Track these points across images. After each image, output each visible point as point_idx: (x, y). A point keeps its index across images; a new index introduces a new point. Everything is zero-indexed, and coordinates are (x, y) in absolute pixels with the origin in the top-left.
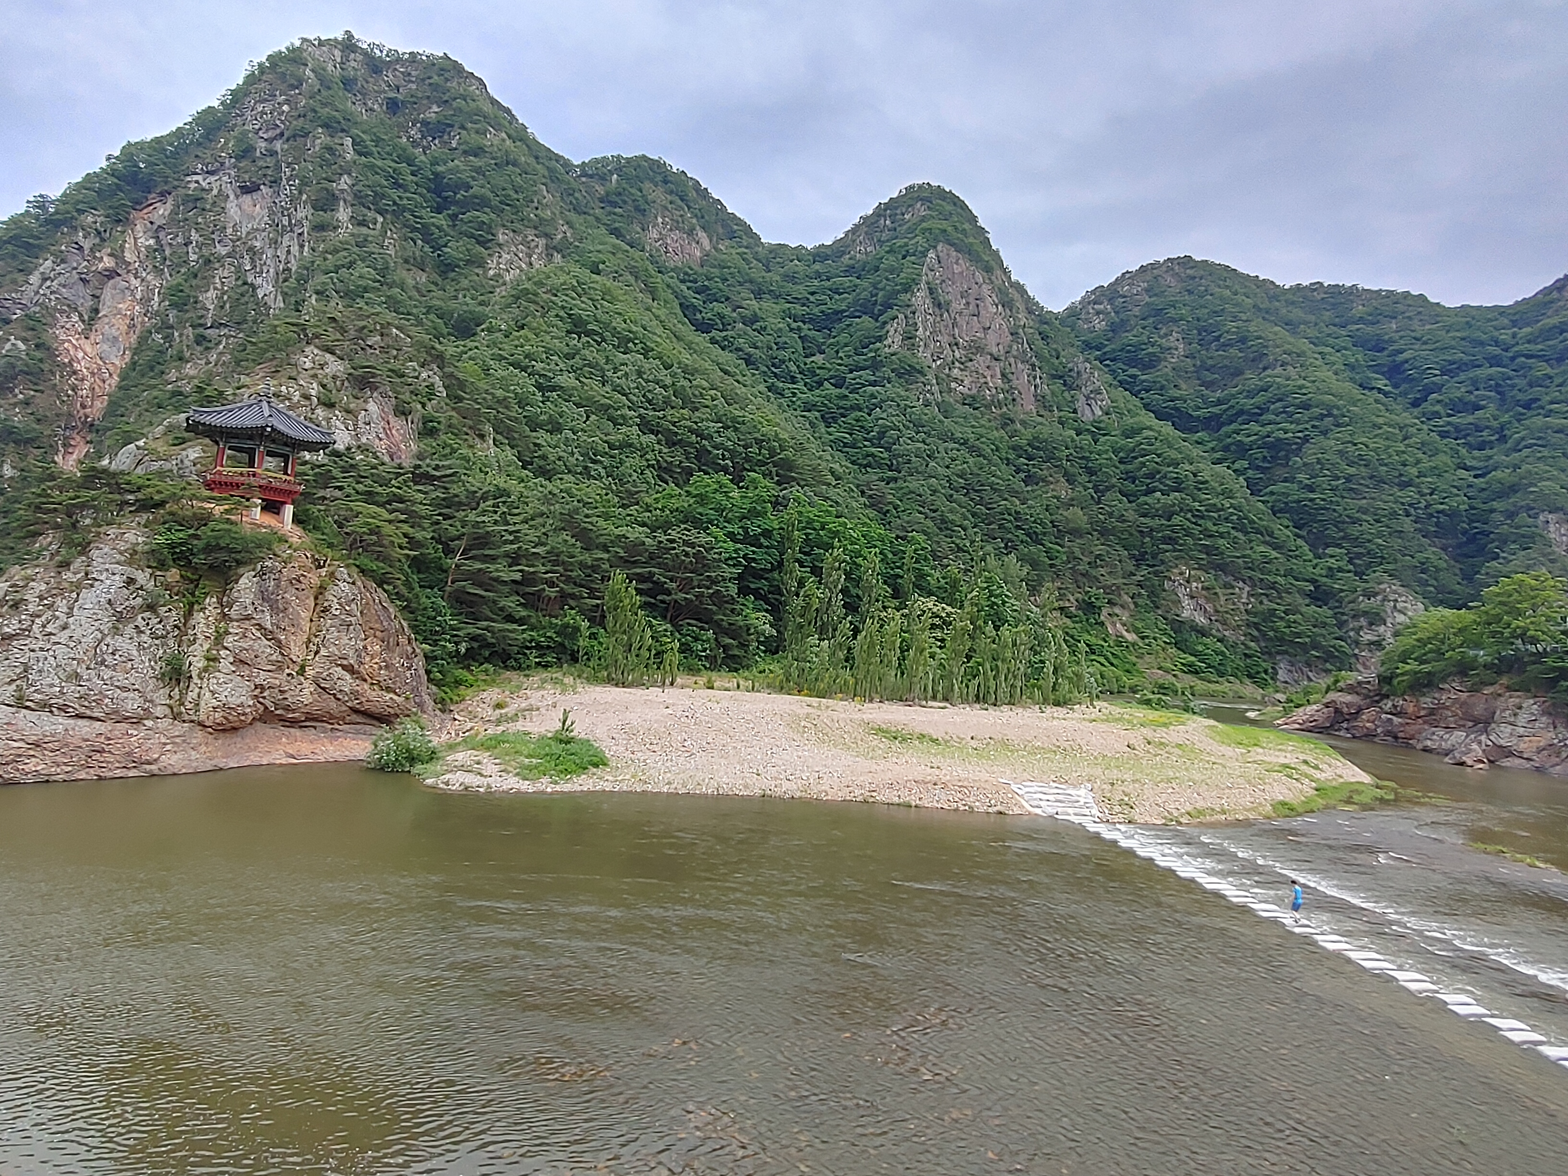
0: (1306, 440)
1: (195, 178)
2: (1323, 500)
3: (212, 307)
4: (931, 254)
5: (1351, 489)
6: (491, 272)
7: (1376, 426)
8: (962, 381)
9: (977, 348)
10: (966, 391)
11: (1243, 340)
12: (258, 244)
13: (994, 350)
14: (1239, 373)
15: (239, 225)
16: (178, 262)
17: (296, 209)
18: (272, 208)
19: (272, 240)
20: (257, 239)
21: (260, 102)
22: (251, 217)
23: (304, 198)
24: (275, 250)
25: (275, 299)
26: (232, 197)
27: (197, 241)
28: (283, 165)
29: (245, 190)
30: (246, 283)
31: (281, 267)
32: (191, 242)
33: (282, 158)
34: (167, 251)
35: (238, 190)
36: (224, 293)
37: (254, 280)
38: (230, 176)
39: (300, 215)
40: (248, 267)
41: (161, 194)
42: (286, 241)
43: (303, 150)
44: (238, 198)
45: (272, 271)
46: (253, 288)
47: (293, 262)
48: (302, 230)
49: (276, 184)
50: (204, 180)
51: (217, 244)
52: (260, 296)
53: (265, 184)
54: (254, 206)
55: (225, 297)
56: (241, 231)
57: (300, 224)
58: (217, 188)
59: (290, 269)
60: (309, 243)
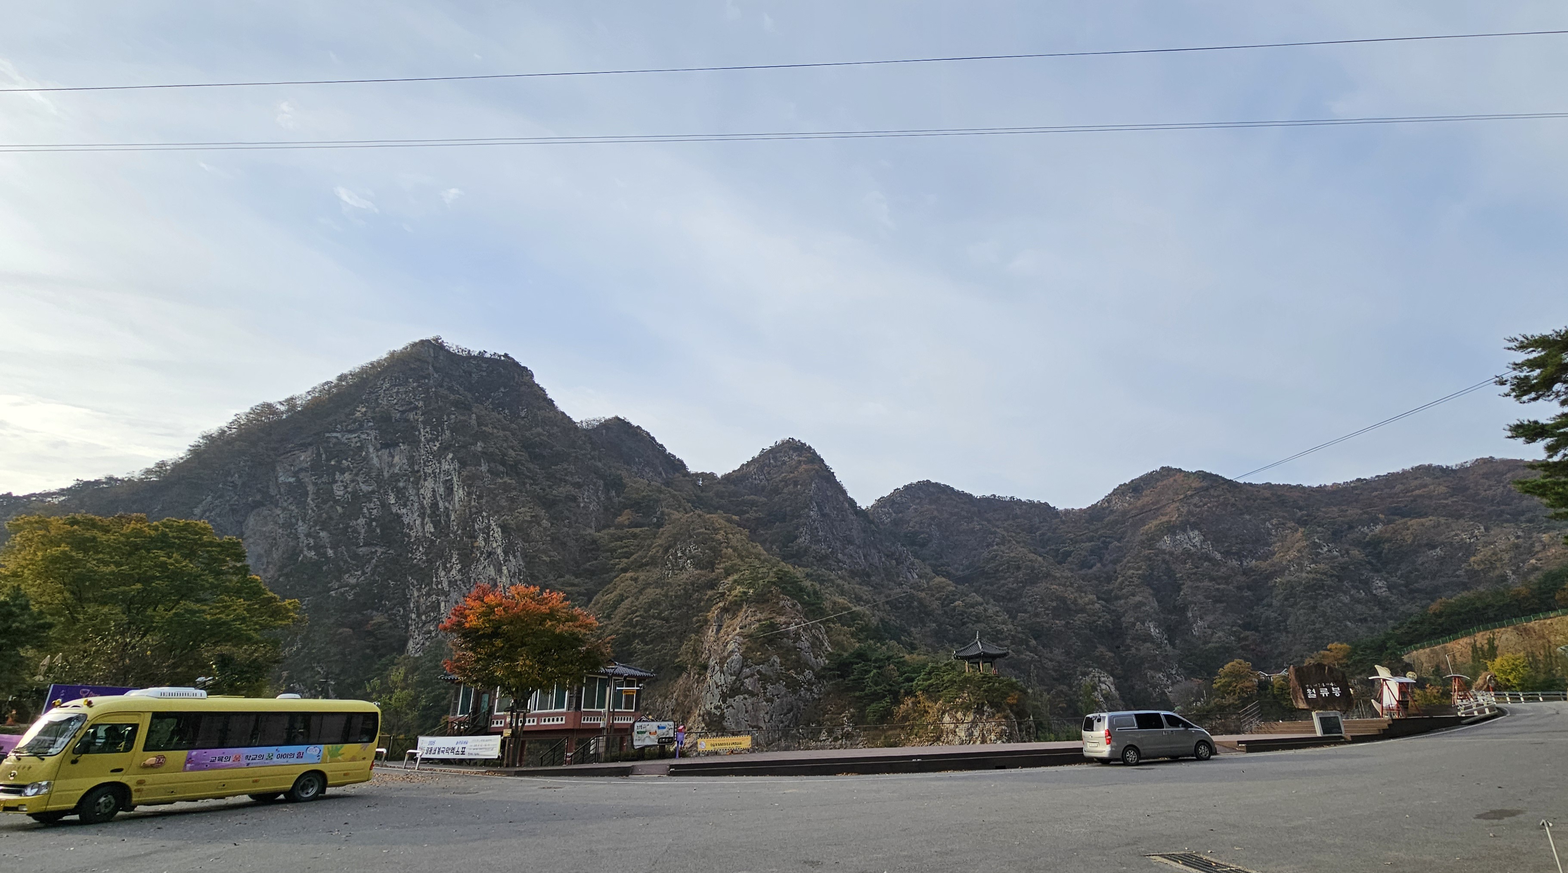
1: (335, 434)
12: (401, 485)
15: (380, 471)
16: (325, 496)
17: (440, 463)
18: (411, 460)
19: (412, 483)
20: (400, 481)
21: (396, 385)
22: (391, 465)
23: (451, 456)
24: (418, 489)
25: (423, 525)
26: (371, 450)
27: (342, 482)
28: (422, 430)
29: (385, 446)
30: (392, 513)
31: (425, 502)
32: (336, 482)
33: (421, 426)
34: (311, 488)
35: (379, 446)
36: (374, 520)
37: (399, 511)
38: (368, 435)
39: (445, 466)
40: (393, 502)
41: (302, 445)
42: (429, 484)
43: (440, 423)
44: (378, 451)
45: (417, 504)
46: (399, 516)
47: (439, 499)
48: (450, 477)
49: (414, 442)
50: (343, 436)
51: (361, 484)
52: (406, 523)
53: (403, 443)
54: (393, 457)
55: (374, 524)
56: (383, 476)
57: (448, 473)
58: (356, 442)
59: (437, 504)
60: (463, 488)
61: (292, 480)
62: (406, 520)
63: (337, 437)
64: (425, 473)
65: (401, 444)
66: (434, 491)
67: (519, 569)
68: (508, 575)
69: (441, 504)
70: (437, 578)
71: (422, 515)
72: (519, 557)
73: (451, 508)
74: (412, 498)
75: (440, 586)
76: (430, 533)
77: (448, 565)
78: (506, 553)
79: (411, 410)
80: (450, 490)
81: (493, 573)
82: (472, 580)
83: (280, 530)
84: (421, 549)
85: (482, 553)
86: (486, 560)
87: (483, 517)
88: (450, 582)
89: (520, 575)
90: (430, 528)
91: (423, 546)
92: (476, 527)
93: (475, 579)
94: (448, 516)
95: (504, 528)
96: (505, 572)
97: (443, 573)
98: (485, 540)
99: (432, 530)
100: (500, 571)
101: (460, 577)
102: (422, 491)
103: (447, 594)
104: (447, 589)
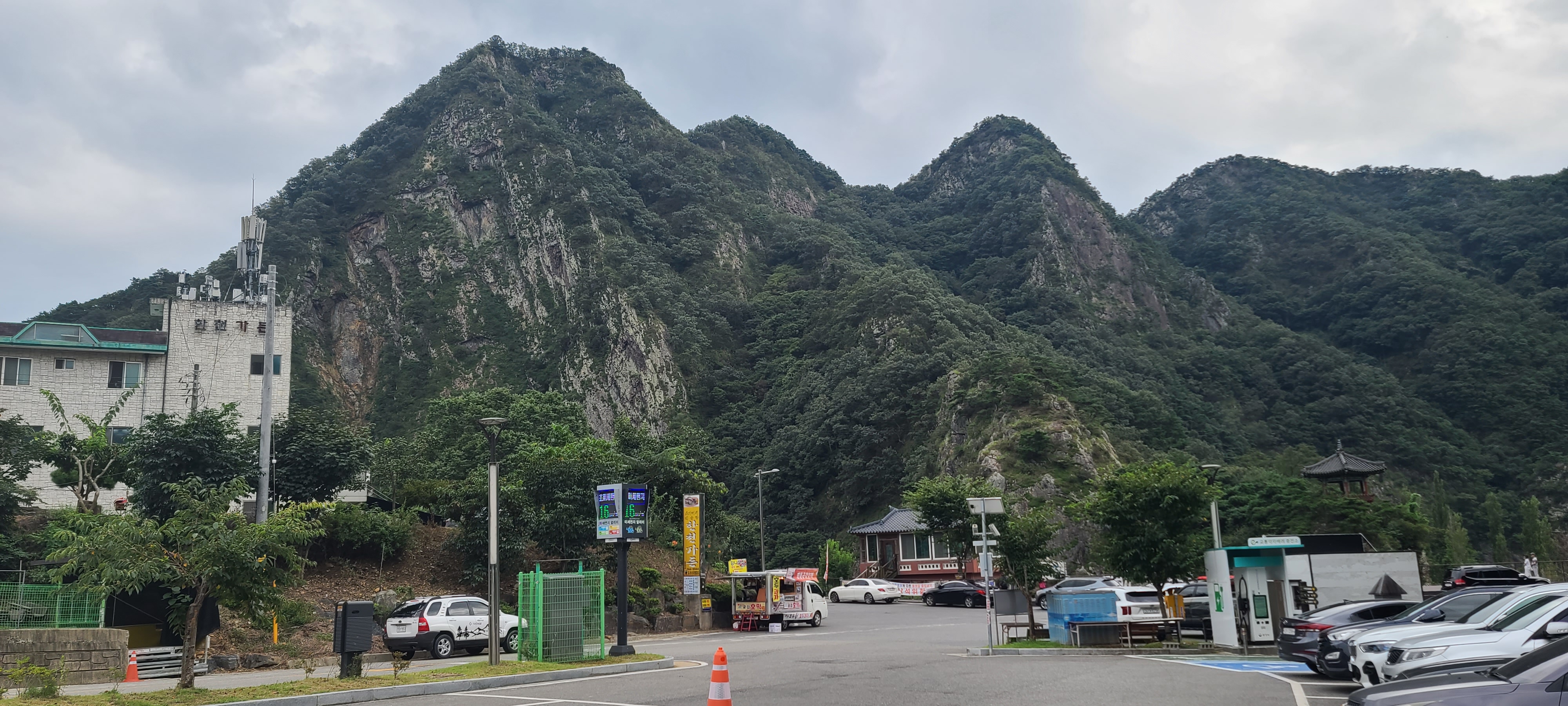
0: (1428, 330)
1: (405, 196)
2: (1469, 387)
3: (464, 321)
4: (1044, 191)
5: (1492, 375)
7: (1491, 310)
8: (1103, 309)
9: (1107, 275)
10: (1107, 318)
11: (1325, 235)
12: (497, 257)
13: (1120, 274)
14: (1329, 267)
15: (469, 239)
16: (411, 279)
17: (539, 223)
18: (503, 221)
19: (510, 252)
20: (494, 253)
21: (465, 121)
22: (480, 232)
23: (551, 213)
24: (518, 262)
25: (533, 309)
26: (452, 213)
27: (427, 258)
28: (509, 180)
29: (468, 206)
30: (492, 295)
31: (530, 278)
32: (421, 260)
33: (506, 173)
34: (391, 270)
35: (460, 206)
36: (472, 307)
37: (500, 292)
38: (445, 192)
39: (548, 228)
40: (491, 280)
41: (372, 214)
42: (532, 253)
43: (529, 166)
44: (460, 213)
45: (520, 281)
46: (502, 300)
47: (546, 272)
48: (555, 242)
49: (503, 198)
50: (415, 198)
51: (450, 260)
52: (511, 307)
53: (489, 199)
54: (480, 220)
55: (475, 311)
56: (473, 246)
57: (550, 236)
58: (433, 205)
59: (545, 280)
60: (576, 256)
61: (368, 261)
62: (511, 304)
63: (409, 200)
64: (523, 238)
65: (486, 202)
66: (538, 263)
67: (666, 362)
68: (653, 370)
69: (550, 279)
70: (565, 378)
71: (530, 297)
72: (664, 346)
73: (563, 283)
74: (513, 273)
75: (570, 388)
76: (544, 319)
77: (576, 361)
78: (647, 343)
79: (488, 153)
80: (558, 260)
81: (634, 370)
82: (609, 379)
83: (370, 327)
84: (536, 341)
85: (616, 343)
86: (621, 352)
87: (608, 295)
88: (583, 382)
89: (668, 370)
90: (542, 311)
91: (538, 336)
92: (602, 307)
93: (612, 378)
94: (561, 294)
95: (639, 307)
96: (650, 366)
97: (572, 372)
98: (616, 325)
99: (546, 314)
100: (642, 366)
101: (595, 376)
102: (523, 264)
103: (582, 399)
104: (580, 391)
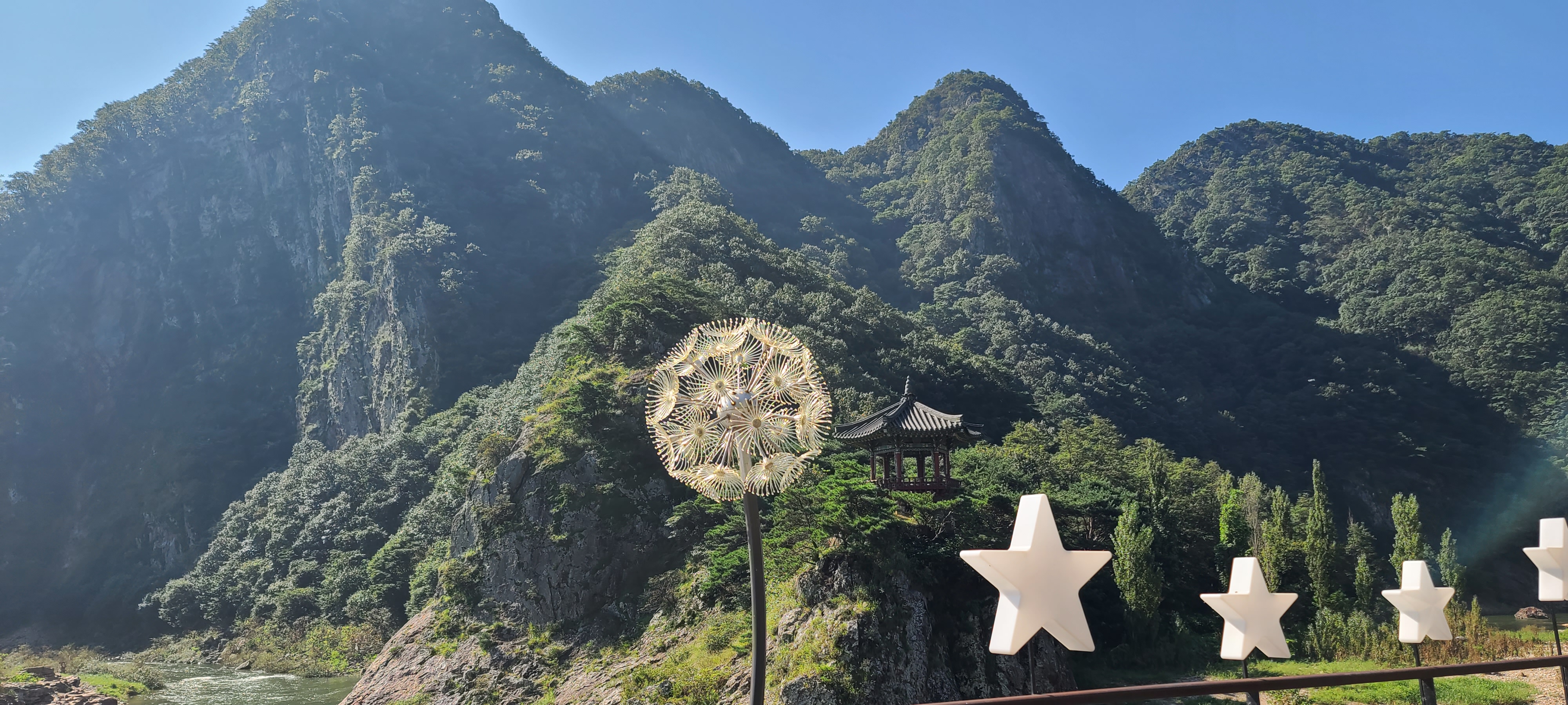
4: (996, 148)
6: (556, 215)
9: (1065, 243)
12: (286, 206)
13: (1081, 242)
15: (259, 187)
16: (190, 234)
17: (331, 166)
18: (298, 167)
19: (300, 201)
20: (284, 202)
22: (272, 178)
23: (343, 153)
24: (307, 212)
25: (315, 265)
26: (246, 158)
27: (209, 210)
28: (307, 118)
29: (262, 148)
30: (275, 251)
31: (317, 230)
32: (201, 211)
33: (305, 111)
34: (171, 224)
35: (254, 150)
36: (250, 265)
37: (285, 247)
38: (241, 135)
39: (339, 172)
40: (276, 234)
42: (319, 202)
45: (306, 235)
46: (285, 257)
47: (333, 223)
48: (344, 188)
51: (234, 211)
55: (252, 270)
56: (262, 195)
60: (359, 202)
61: (147, 214)
62: (295, 262)
64: (314, 185)
65: (283, 144)
66: (327, 212)
71: (314, 252)
74: (301, 225)
79: (292, 88)
80: (346, 208)
81: (387, 334)
82: (364, 346)
83: (139, 290)
85: (373, 302)
86: (378, 313)
87: (379, 246)
89: (422, 333)
93: (367, 345)
96: (402, 329)
98: (377, 281)
102: (313, 214)
103: (334, 371)
104: (334, 362)
